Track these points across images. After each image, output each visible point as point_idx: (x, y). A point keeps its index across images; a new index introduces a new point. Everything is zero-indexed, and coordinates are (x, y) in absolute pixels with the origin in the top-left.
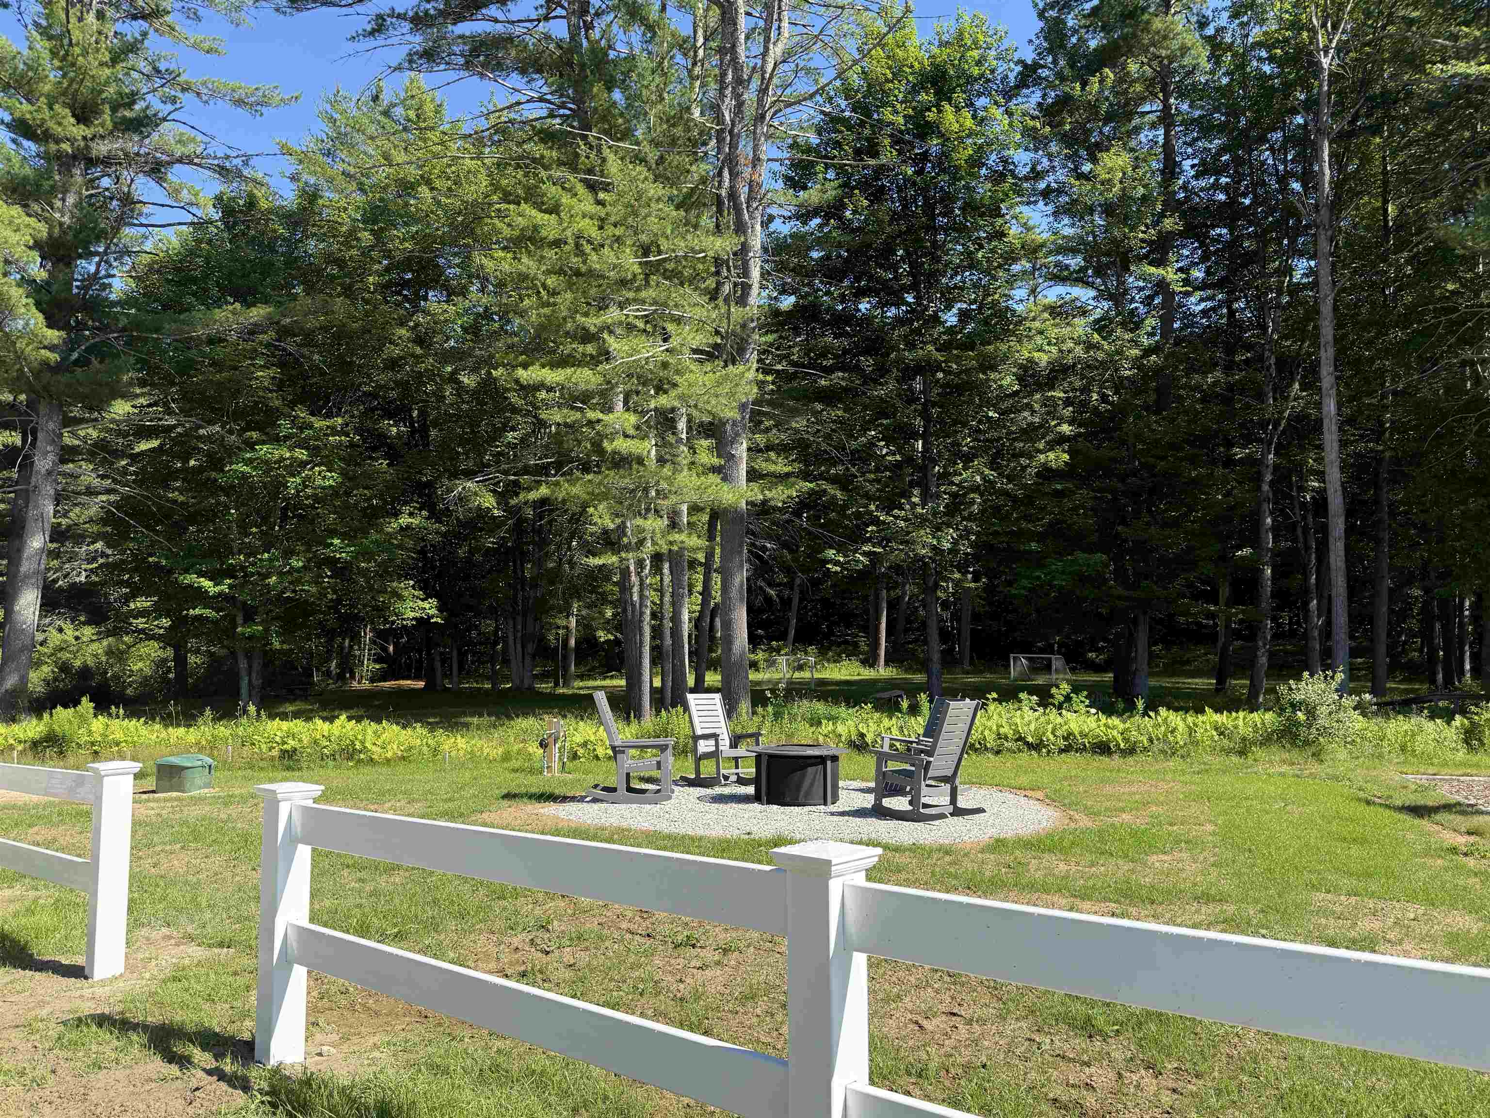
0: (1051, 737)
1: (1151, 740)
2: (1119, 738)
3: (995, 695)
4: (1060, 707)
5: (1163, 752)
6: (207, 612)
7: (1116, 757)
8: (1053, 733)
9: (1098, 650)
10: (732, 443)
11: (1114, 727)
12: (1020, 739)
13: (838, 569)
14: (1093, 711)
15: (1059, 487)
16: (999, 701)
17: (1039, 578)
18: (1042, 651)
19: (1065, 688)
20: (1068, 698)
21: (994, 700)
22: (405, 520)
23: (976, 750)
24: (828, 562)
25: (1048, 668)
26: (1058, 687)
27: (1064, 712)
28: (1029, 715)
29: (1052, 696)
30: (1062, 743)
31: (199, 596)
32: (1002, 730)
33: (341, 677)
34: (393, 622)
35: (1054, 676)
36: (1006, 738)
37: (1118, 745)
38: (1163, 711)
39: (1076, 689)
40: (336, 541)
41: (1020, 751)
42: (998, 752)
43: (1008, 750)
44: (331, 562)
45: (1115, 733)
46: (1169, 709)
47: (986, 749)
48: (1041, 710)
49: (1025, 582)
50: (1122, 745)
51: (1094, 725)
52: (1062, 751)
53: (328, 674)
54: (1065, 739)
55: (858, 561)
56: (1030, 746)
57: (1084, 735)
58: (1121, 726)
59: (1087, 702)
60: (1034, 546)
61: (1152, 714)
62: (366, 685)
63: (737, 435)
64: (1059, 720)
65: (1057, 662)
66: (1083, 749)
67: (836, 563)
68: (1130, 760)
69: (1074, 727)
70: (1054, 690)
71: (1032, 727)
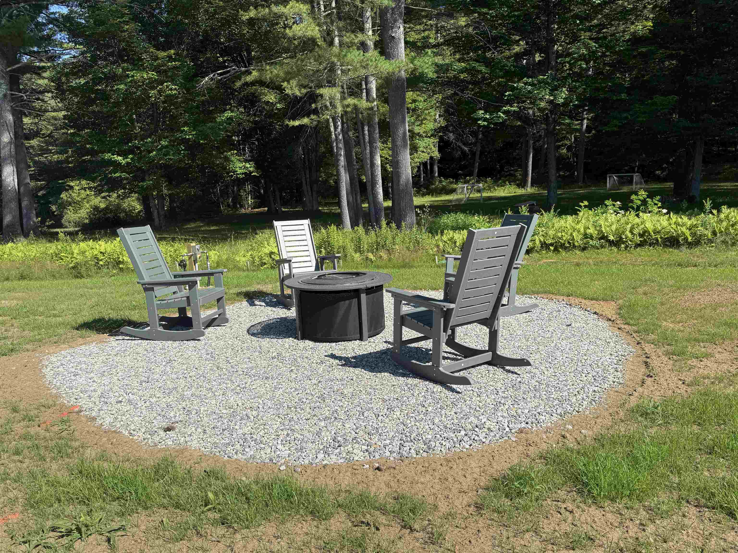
0: (629, 235)
1: (714, 233)
2: (688, 233)
3: (586, 203)
4: (638, 209)
5: (724, 242)
6: (124, 175)
7: (684, 248)
8: (631, 232)
9: (663, 170)
10: (392, 28)
11: (683, 225)
12: (603, 237)
13: (486, 123)
14: (665, 211)
15: (644, 50)
16: (589, 207)
17: (626, 118)
18: (627, 172)
19: (643, 194)
20: (644, 202)
21: (585, 206)
22: (228, 114)
23: (565, 248)
24: (479, 119)
25: (630, 182)
26: (637, 194)
27: (641, 214)
28: (612, 218)
29: (632, 201)
30: (638, 239)
31: (117, 166)
32: (588, 231)
33: (235, 206)
34: (232, 176)
35: (634, 186)
36: (591, 238)
37: (686, 239)
38: (725, 210)
39: (651, 196)
40: (186, 129)
41: (602, 247)
42: (584, 249)
43: (593, 246)
44: (185, 141)
45: (684, 229)
46: (730, 207)
47: (574, 246)
48: (622, 212)
49: (616, 122)
50: (690, 239)
51: (665, 223)
52: (638, 245)
53: (229, 206)
54: (641, 235)
55: (500, 117)
56: (612, 243)
57: (656, 232)
58: (689, 223)
59: (660, 204)
60: (623, 96)
61: (715, 212)
62: (249, 210)
63: (395, 21)
64: (637, 220)
65: (636, 177)
66: (654, 243)
67: (485, 120)
68: (697, 251)
69: (649, 226)
70: (633, 197)
71: (614, 227)
